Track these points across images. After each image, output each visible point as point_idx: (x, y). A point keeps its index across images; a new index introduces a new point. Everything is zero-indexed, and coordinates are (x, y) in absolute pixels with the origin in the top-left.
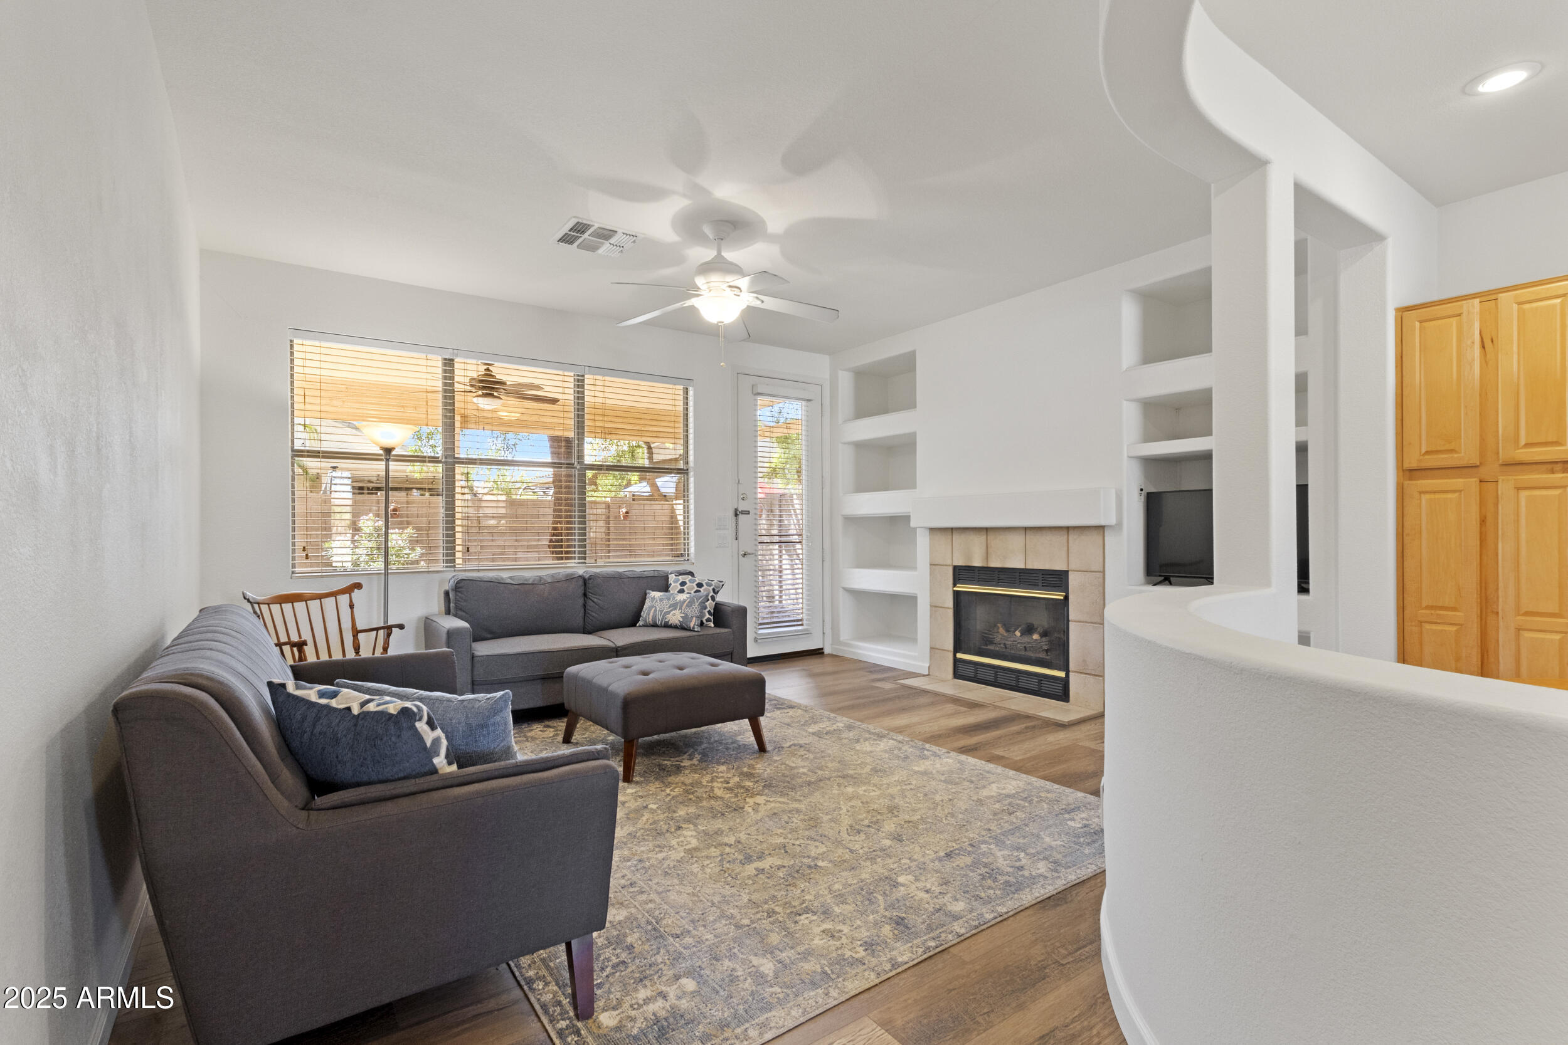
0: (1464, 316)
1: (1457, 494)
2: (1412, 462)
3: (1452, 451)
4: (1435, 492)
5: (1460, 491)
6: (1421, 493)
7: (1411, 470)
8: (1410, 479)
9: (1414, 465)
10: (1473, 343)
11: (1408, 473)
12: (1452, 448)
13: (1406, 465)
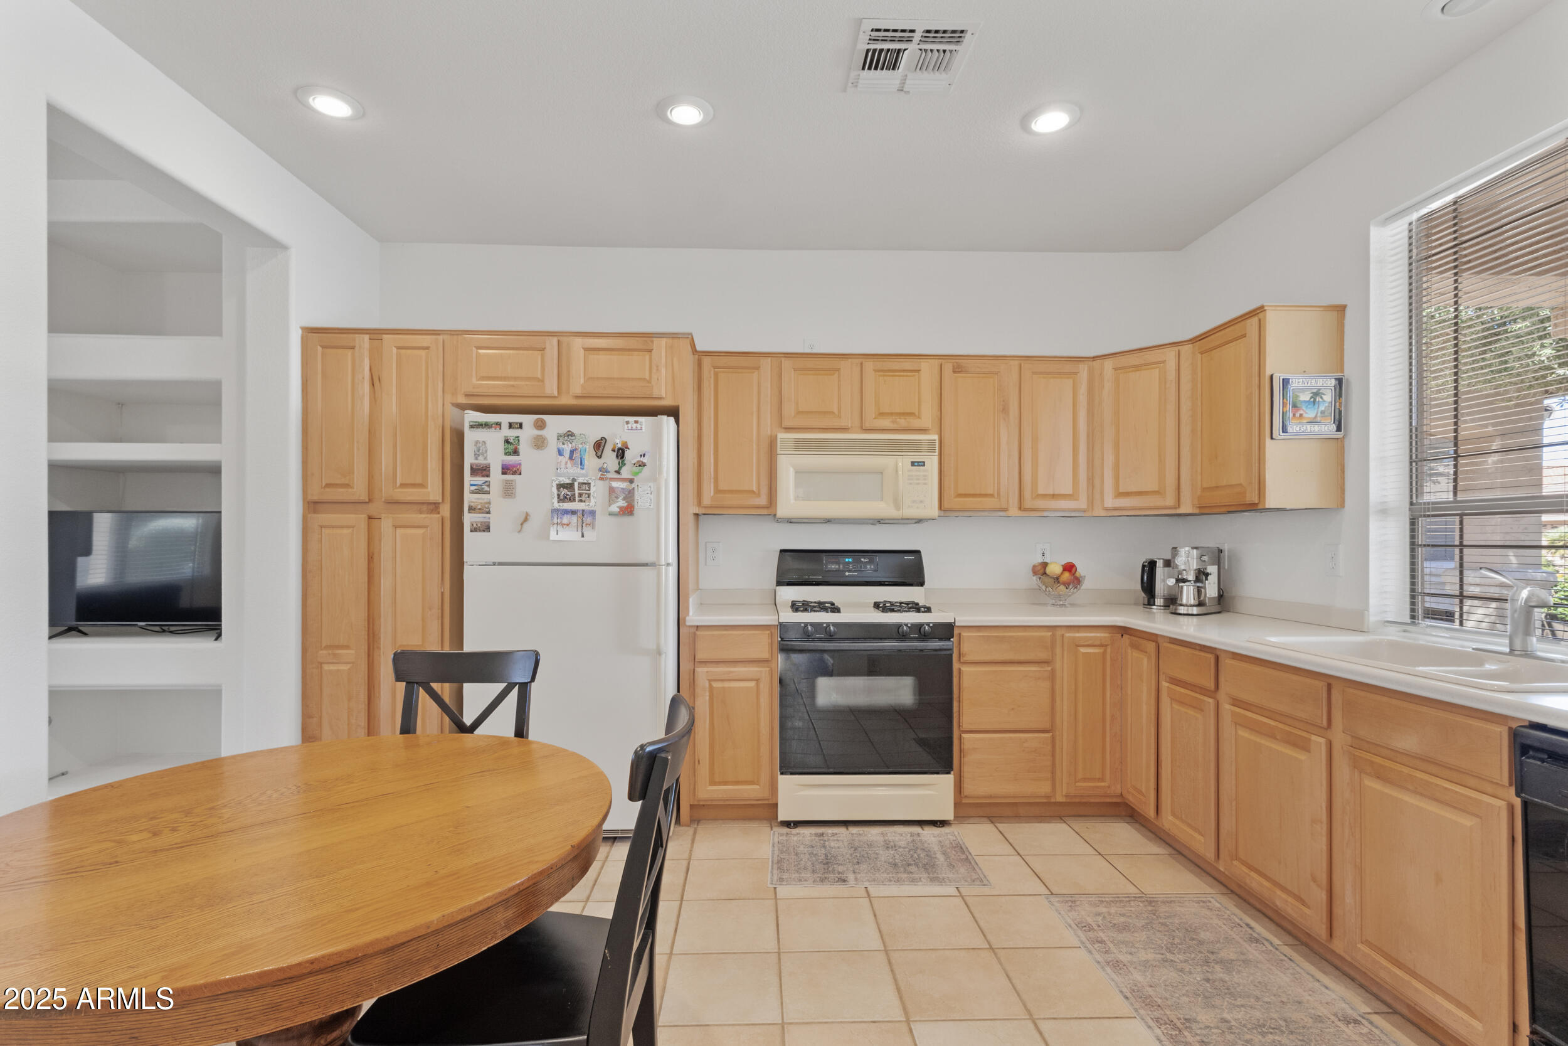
0: (357, 348)
1: (351, 530)
2: (315, 495)
3: (347, 486)
4: (333, 527)
5: (353, 527)
6: (321, 527)
7: (315, 503)
8: (315, 512)
9: (316, 498)
10: (363, 378)
11: (312, 506)
12: (347, 482)
13: (309, 497)
